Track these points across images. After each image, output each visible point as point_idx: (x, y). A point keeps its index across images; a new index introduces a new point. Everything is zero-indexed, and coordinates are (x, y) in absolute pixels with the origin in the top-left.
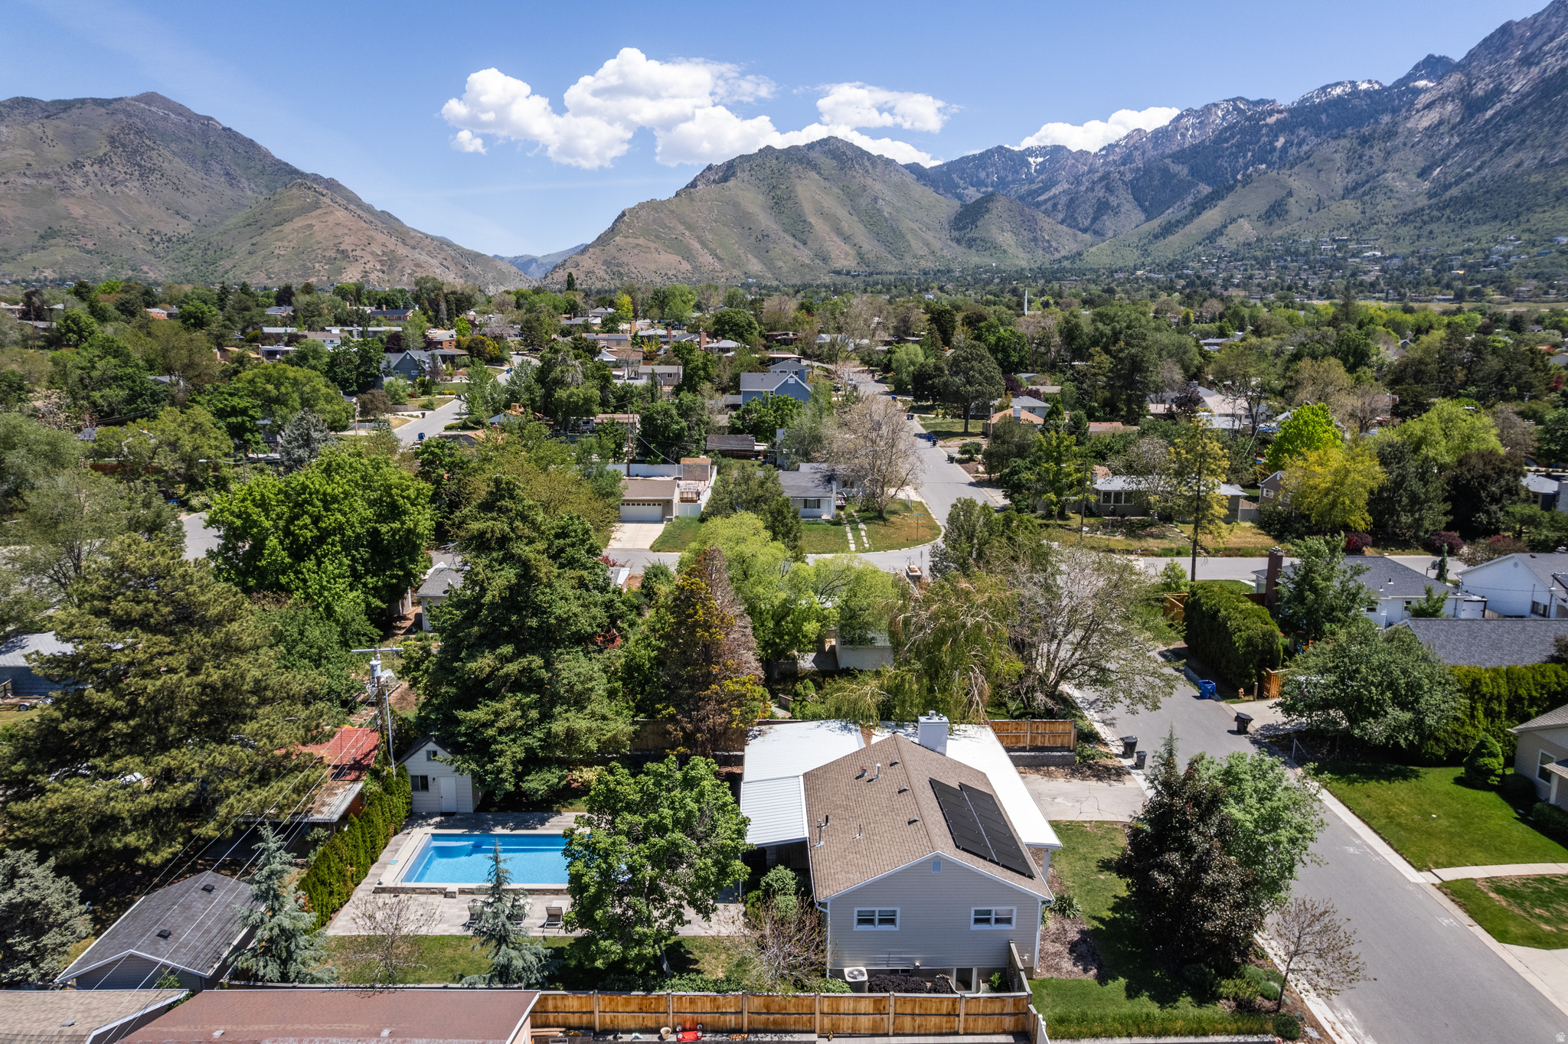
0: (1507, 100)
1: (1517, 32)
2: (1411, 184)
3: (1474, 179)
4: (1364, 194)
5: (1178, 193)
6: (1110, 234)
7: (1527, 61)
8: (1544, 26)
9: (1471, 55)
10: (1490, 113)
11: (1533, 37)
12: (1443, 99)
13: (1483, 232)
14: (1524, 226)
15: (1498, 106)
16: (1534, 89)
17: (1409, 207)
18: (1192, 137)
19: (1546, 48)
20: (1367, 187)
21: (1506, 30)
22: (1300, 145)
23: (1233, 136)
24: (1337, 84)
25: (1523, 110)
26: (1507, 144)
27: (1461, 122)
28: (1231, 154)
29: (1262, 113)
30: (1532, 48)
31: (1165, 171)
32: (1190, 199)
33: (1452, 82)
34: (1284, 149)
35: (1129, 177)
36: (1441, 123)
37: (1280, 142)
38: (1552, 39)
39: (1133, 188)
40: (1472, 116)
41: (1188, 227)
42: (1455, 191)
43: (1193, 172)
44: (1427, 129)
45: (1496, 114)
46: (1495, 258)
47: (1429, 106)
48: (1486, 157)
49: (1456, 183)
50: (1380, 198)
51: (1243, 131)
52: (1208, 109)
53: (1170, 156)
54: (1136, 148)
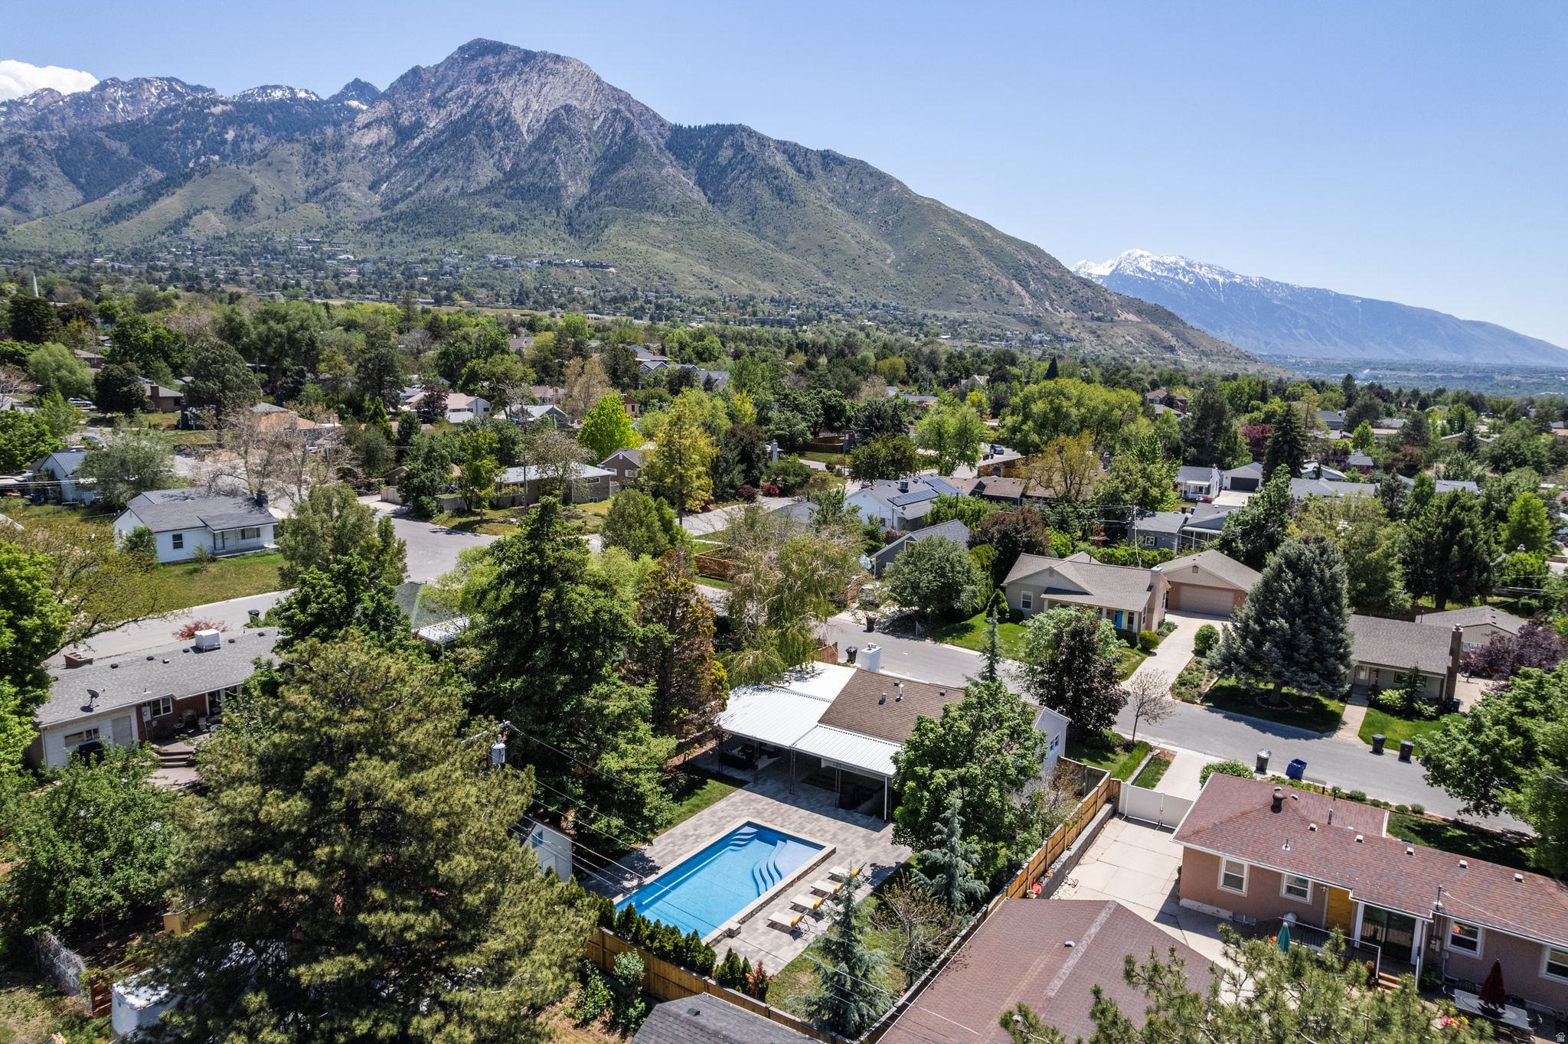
0: (428, 134)
1: (425, 77)
2: (365, 194)
3: (416, 197)
4: (326, 199)
5: (123, 173)
6: (38, 211)
7: (437, 103)
8: (444, 76)
9: (393, 87)
10: (417, 142)
11: (438, 84)
12: (379, 121)
13: (433, 244)
14: (461, 243)
15: (422, 138)
16: (446, 127)
17: (367, 217)
18: (124, 112)
19: (448, 96)
20: (327, 193)
21: (416, 71)
22: (251, 140)
23: (176, 119)
24: (276, 87)
25: (442, 144)
26: (435, 171)
27: (396, 145)
28: (177, 139)
29: (204, 101)
30: (438, 93)
31: (99, 146)
32: (138, 182)
33: (383, 108)
34: (236, 143)
35: (50, 145)
36: (380, 143)
37: (230, 135)
38: (451, 89)
39: (59, 160)
40: (403, 142)
41: (145, 214)
42: (401, 207)
43: (135, 150)
44: (369, 146)
45: (422, 144)
46: (447, 268)
47: (368, 126)
48: (421, 179)
49: (402, 199)
50: (341, 205)
51: (185, 115)
52: (138, 84)
53: (102, 129)
54: (52, 112)
